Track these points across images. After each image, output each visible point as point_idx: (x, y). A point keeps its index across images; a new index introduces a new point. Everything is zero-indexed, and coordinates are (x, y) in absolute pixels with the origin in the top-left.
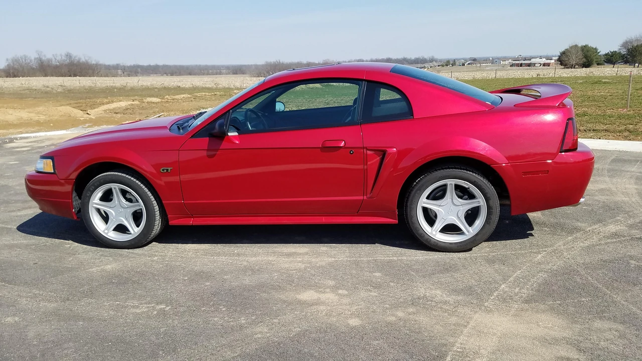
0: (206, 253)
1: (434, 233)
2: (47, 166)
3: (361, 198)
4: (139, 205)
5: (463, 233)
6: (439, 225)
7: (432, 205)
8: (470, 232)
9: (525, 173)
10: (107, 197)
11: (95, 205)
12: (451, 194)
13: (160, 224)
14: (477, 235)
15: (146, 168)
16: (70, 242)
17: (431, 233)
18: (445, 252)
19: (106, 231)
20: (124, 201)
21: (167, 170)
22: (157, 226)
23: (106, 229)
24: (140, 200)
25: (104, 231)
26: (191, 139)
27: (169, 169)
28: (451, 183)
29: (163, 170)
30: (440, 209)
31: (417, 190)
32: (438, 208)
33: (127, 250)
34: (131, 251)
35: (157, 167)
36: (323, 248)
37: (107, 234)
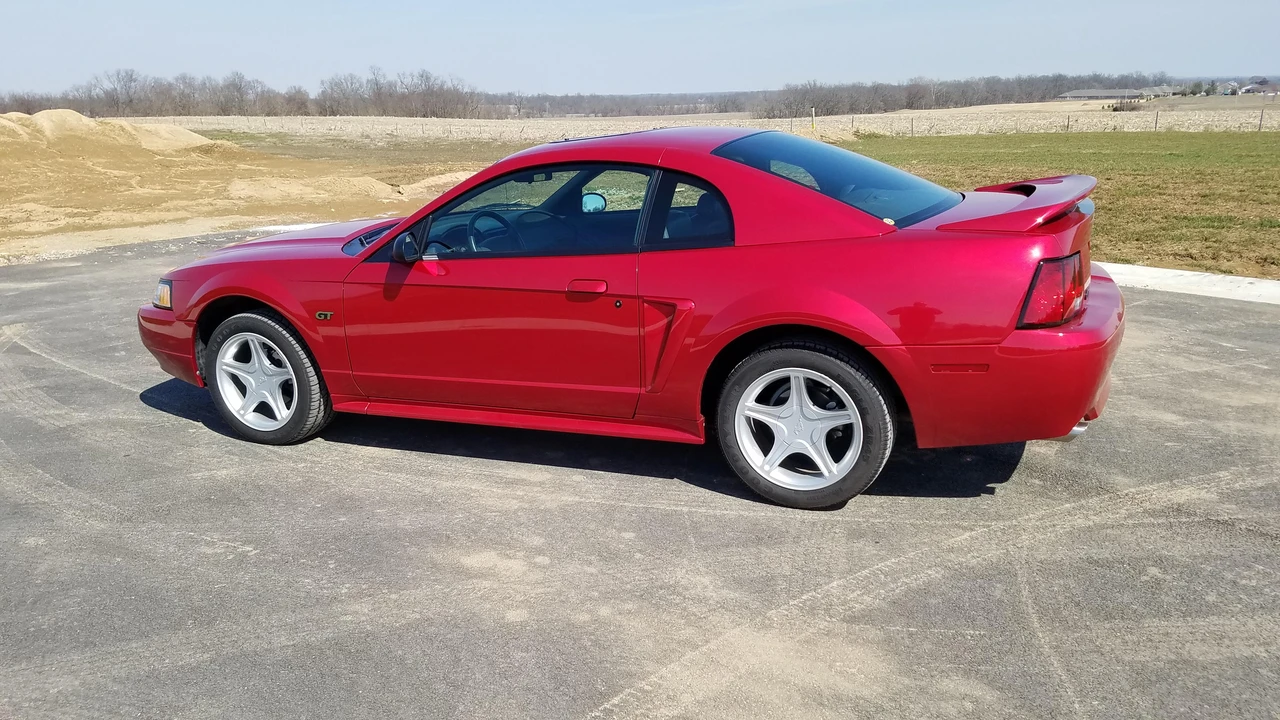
0: (385, 465)
1: (767, 468)
2: (164, 295)
3: (636, 390)
4: (288, 373)
5: (821, 475)
6: (779, 453)
7: (766, 415)
8: (833, 471)
9: (937, 367)
10: (244, 355)
11: (224, 367)
12: (798, 396)
13: (322, 408)
14: (844, 479)
15: (294, 309)
16: (200, 424)
17: (762, 468)
18: (787, 507)
19: (242, 412)
20: (267, 362)
21: (326, 315)
22: (317, 412)
23: (243, 408)
24: (288, 365)
25: (238, 412)
26: (364, 263)
27: (329, 314)
28: (798, 375)
29: (319, 316)
30: (779, 424)
31: (734, 384)
32: (775, 422)
33: (270, 447)
34: (276, 448)
35: (311, 307)
36: (576, 476)
37: (243, 416)
